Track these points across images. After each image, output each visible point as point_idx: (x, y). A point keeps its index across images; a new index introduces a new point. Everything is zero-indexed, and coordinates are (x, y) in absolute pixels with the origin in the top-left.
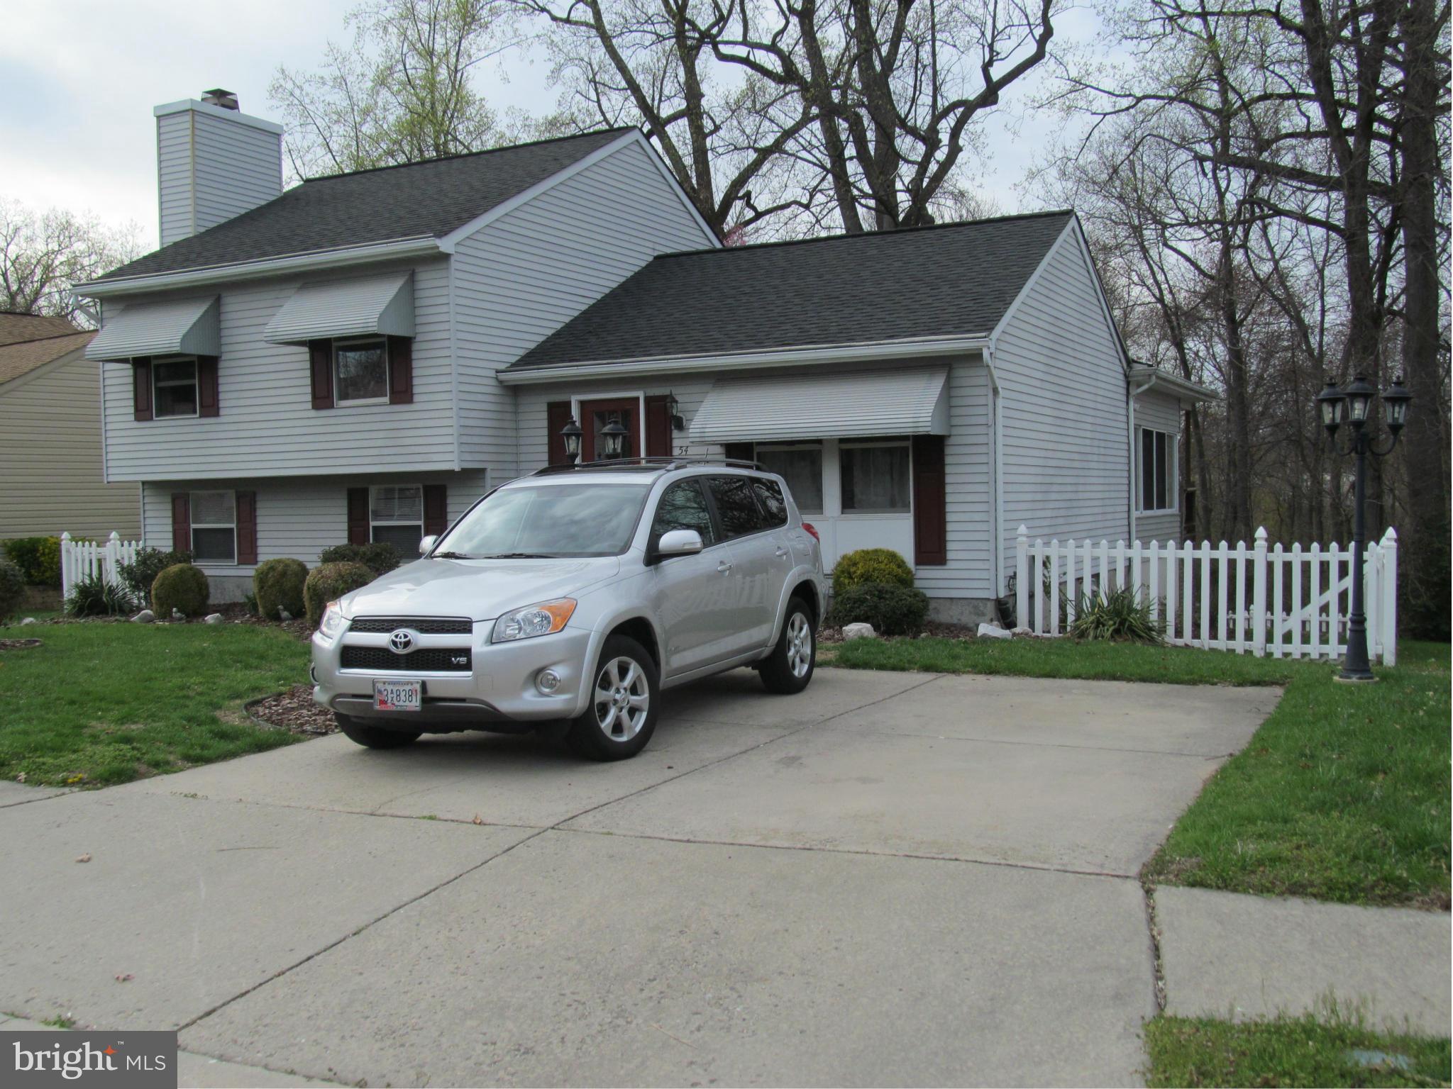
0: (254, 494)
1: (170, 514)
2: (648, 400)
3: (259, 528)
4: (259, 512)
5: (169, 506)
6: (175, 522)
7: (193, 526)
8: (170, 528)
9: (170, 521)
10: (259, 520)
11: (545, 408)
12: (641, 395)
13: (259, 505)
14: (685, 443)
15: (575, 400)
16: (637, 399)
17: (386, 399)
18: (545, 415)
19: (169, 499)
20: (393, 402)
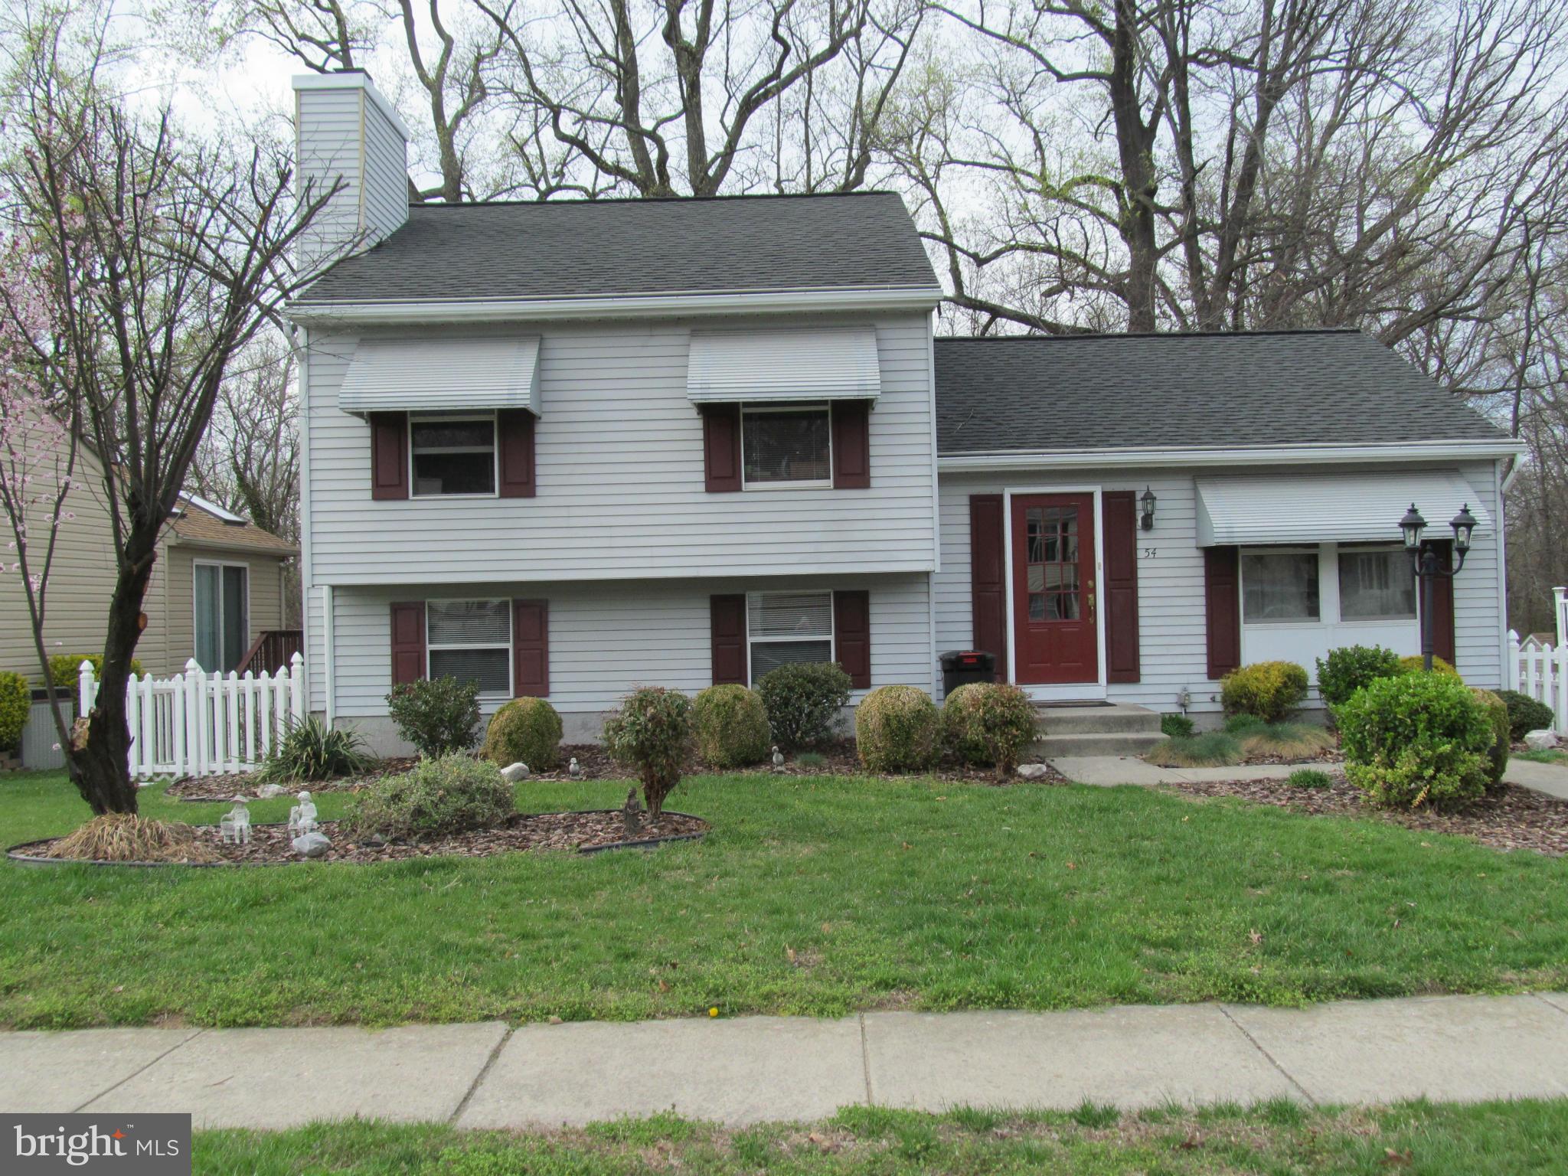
0: (547, 602)
1: (387, 630)
2: (1106, 496)
3: (552, 647)
4: (552, 627)
5: (387, 620)
6: (396, 641)
7: (429, 647)
8: (388, 650)
9: (388, 640)
10: (552, 637)
11: (966, 501)
12: (1097, 491)
13: (552, 617)
14: (1152, 544)
15: (1008, 493)
16: (1091, 495)
17: (830, 483)
18: (966, 510)
19: (387, 611)
20: (838, 486)
